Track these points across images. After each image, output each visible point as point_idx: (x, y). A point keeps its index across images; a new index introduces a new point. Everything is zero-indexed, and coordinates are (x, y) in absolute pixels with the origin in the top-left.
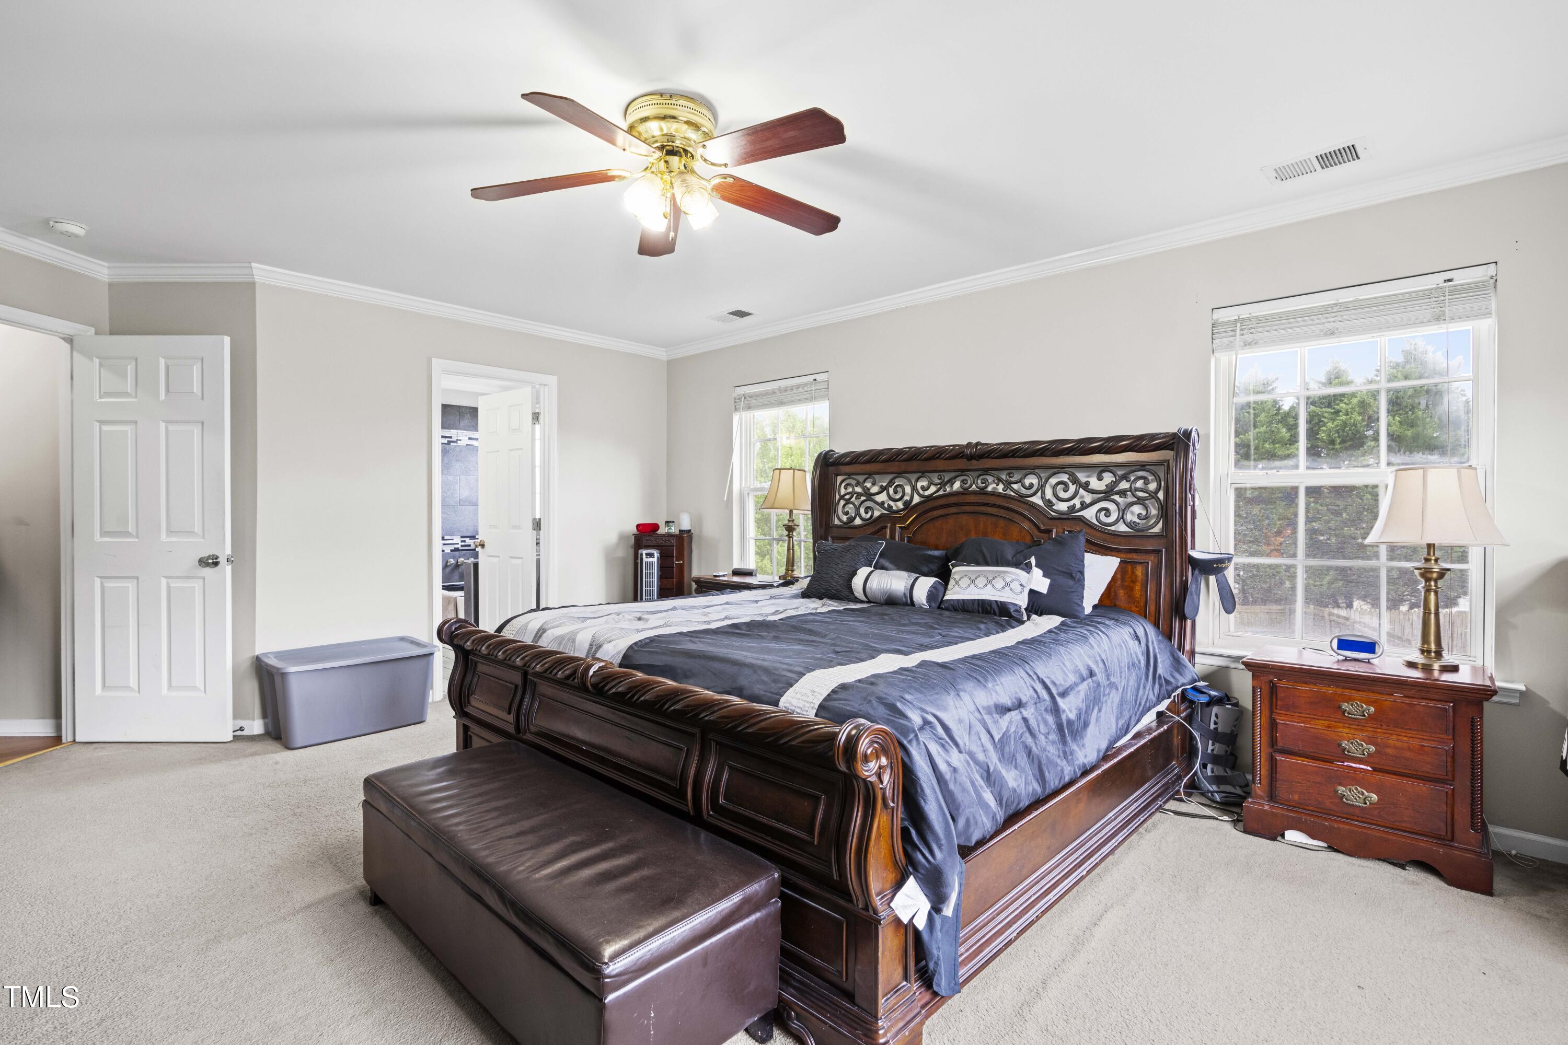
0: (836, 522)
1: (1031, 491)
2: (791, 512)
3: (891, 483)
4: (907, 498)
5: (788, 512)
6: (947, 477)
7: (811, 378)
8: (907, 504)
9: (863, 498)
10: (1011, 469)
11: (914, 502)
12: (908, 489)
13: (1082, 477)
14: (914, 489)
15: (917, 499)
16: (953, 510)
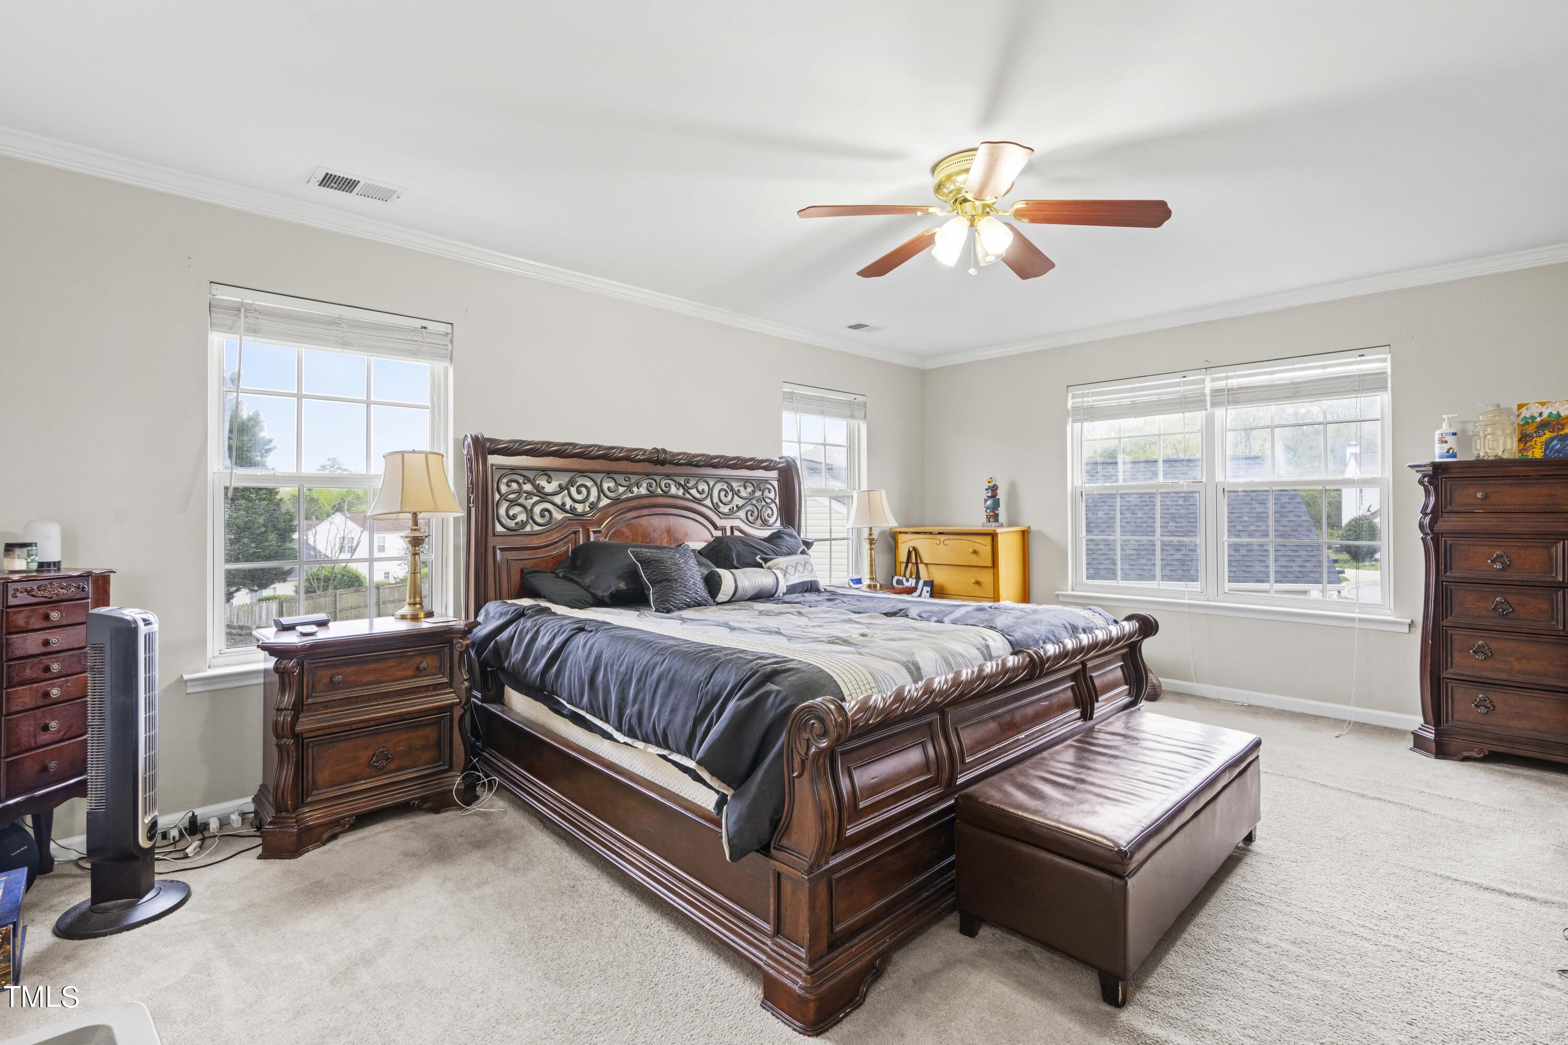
0: (499, 528)
1: (704, 496)
2: (415, 514)
3: (572, 483)
4: (593, 498)
5: (410, 516)
6: (634, 478)
7: (419, 323)
8: (593, 506)
9: (536, 499)
10: (688, 476)
11: (601, 504)
12: (594, 492)
13: (735, 485)
14: (600, 490)
15: (605, 502)
16: (645, 512)
